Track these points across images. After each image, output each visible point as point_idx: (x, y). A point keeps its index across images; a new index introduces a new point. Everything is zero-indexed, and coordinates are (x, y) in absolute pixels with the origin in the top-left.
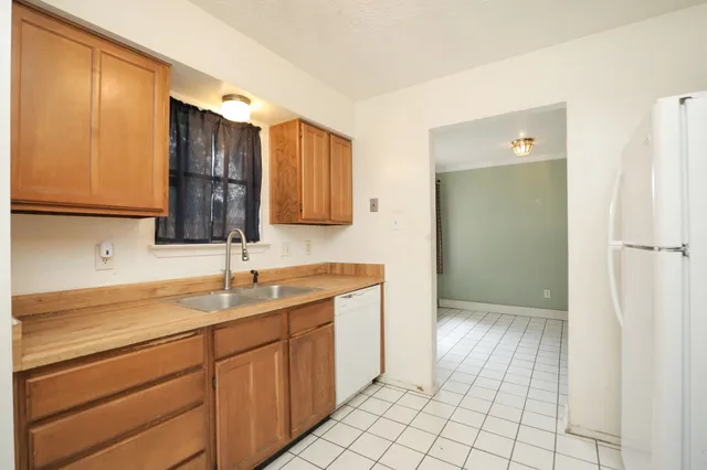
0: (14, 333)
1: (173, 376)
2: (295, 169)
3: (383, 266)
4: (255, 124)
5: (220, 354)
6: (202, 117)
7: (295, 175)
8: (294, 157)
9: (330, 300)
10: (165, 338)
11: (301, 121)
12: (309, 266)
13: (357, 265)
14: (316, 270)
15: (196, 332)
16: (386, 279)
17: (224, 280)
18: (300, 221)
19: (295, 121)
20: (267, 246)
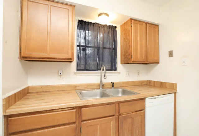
0: (3, 102)
1: (63, 125)
2: (129, 40)
3: (176, 84)
4: (114, 25)
5: (84, 118)
6: (94, 26)
7: (129, 43)
8: (129, 35)
9: (143, 99)
10: (60, 109)
11: (131, 19)
12: (138, 81)
13: (161, 82)
14: (142, 83)
15: (73, 108)
16: (178, 91)
17: (100, 85)
18: (131, 62)
19: (129, 20)
20: (119, 73)
